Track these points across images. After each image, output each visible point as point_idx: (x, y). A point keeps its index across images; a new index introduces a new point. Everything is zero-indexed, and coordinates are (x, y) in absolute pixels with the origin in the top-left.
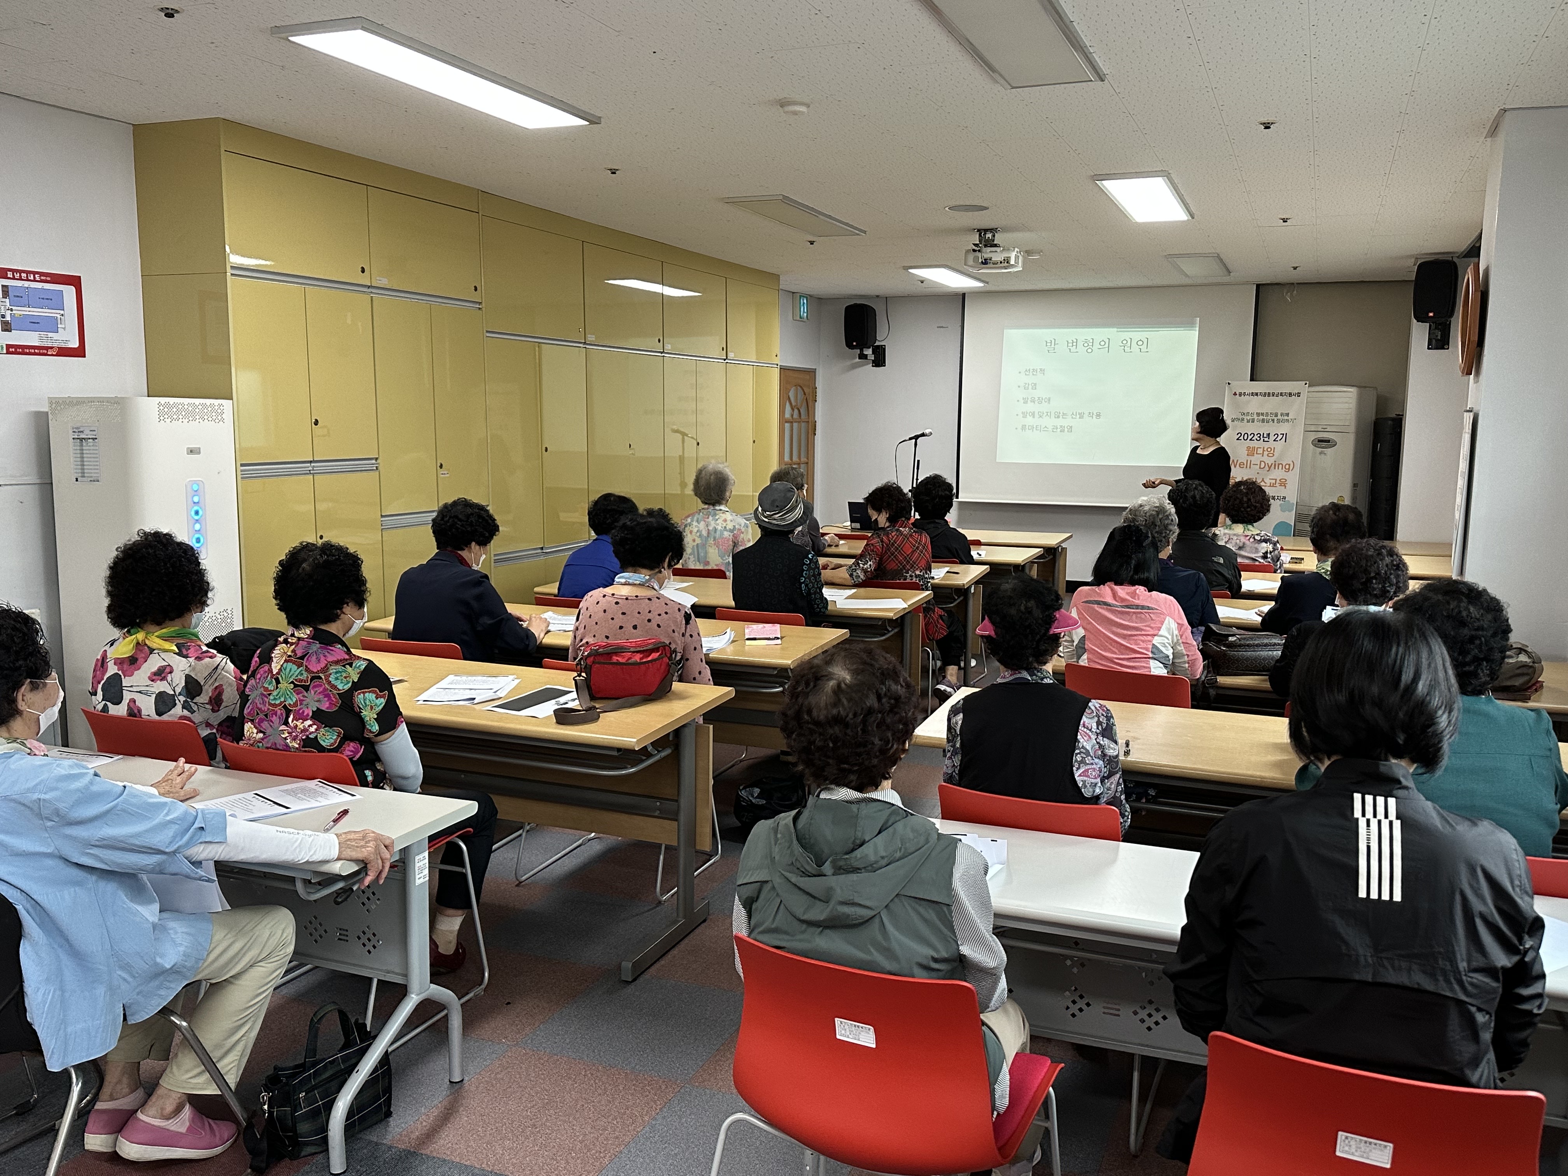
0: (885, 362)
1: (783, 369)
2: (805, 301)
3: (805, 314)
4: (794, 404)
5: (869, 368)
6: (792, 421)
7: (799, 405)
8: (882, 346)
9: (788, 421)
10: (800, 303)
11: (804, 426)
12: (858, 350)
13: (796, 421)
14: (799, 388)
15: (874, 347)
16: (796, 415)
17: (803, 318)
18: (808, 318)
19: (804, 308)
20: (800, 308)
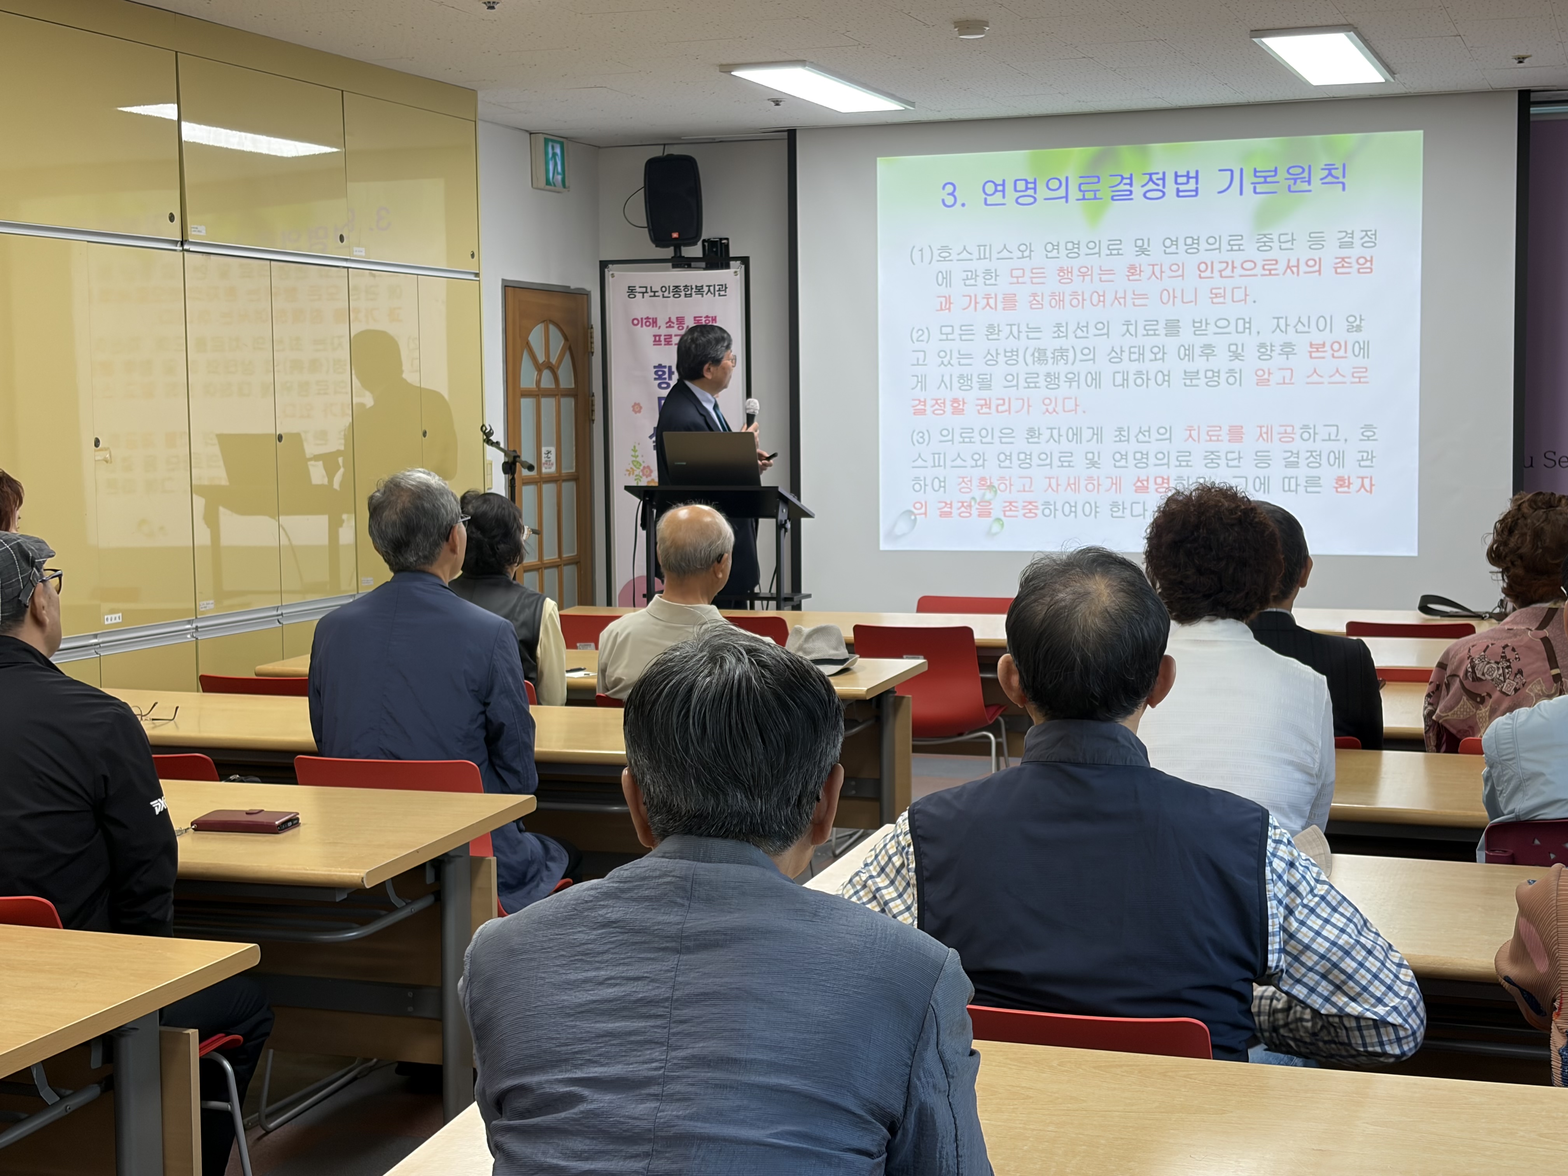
1: (508, 287)
2: (558, 151)
3: (559, 177)
4: (541, 359)
6: (537, 394)
7: (554, 361)
8: (721, 239)
9: (527, 394)
10: (546, 153)
11: (568, 404)
12: (672, 248)
13: (548, 394)
14: (552, 328)
15: (704, 241)
16: (547, 381)
17: (555, 185)
18: (567, 184)
19: (555, 165)
20: (547, 164)
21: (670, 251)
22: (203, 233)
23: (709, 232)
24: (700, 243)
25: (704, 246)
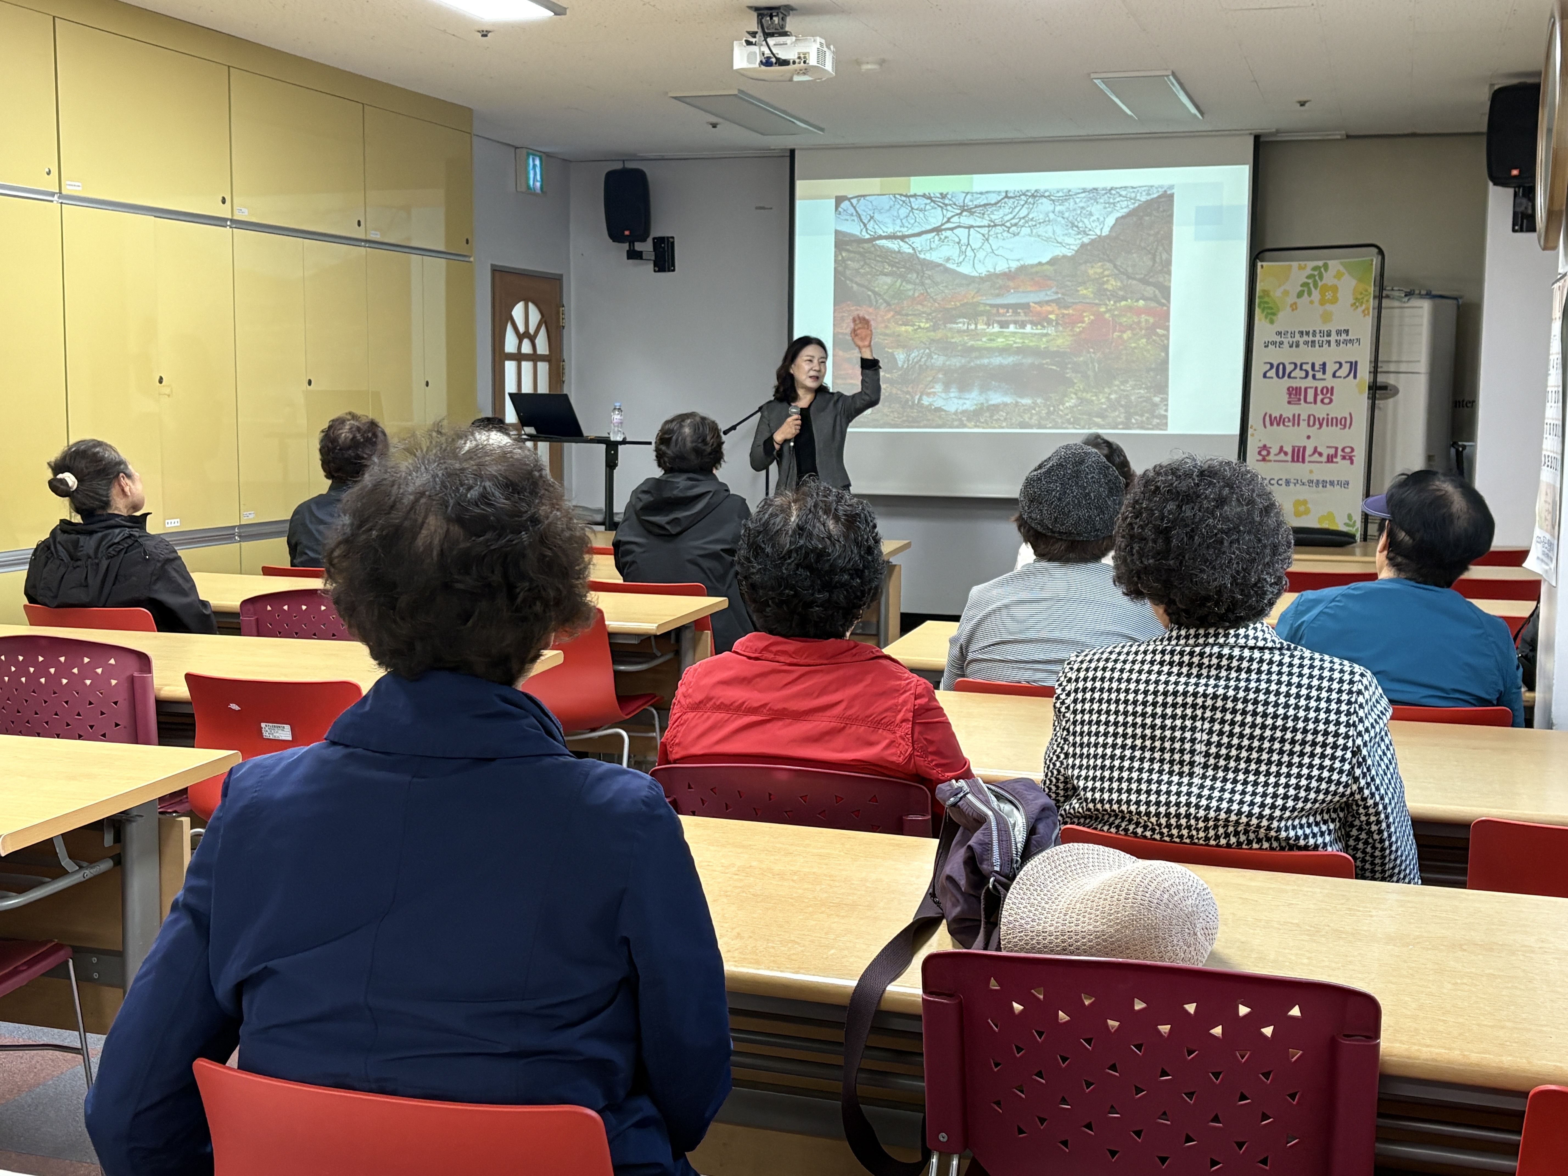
0: (673, 265)
1: (496, 271)
2: (538, 162)
3: (538, 184)
4: (522, 329)
5: (647, 274)
6: (519, 357)
7: (532, 331)
8: (668, 238)
9: (511, 357)
10: (527, 165)
11: (543, 367)
12: (627, 244)
13: (527, 357)
14: (530, 305)
15: (654, 239)
16: (526, 348)
17: (534, 191)
18: (544, 190)
19: (535, 174)
20: (528, 172)
21: (626, 246)
23: (658, 231)
24: (650, 241)
25: (654, 243)
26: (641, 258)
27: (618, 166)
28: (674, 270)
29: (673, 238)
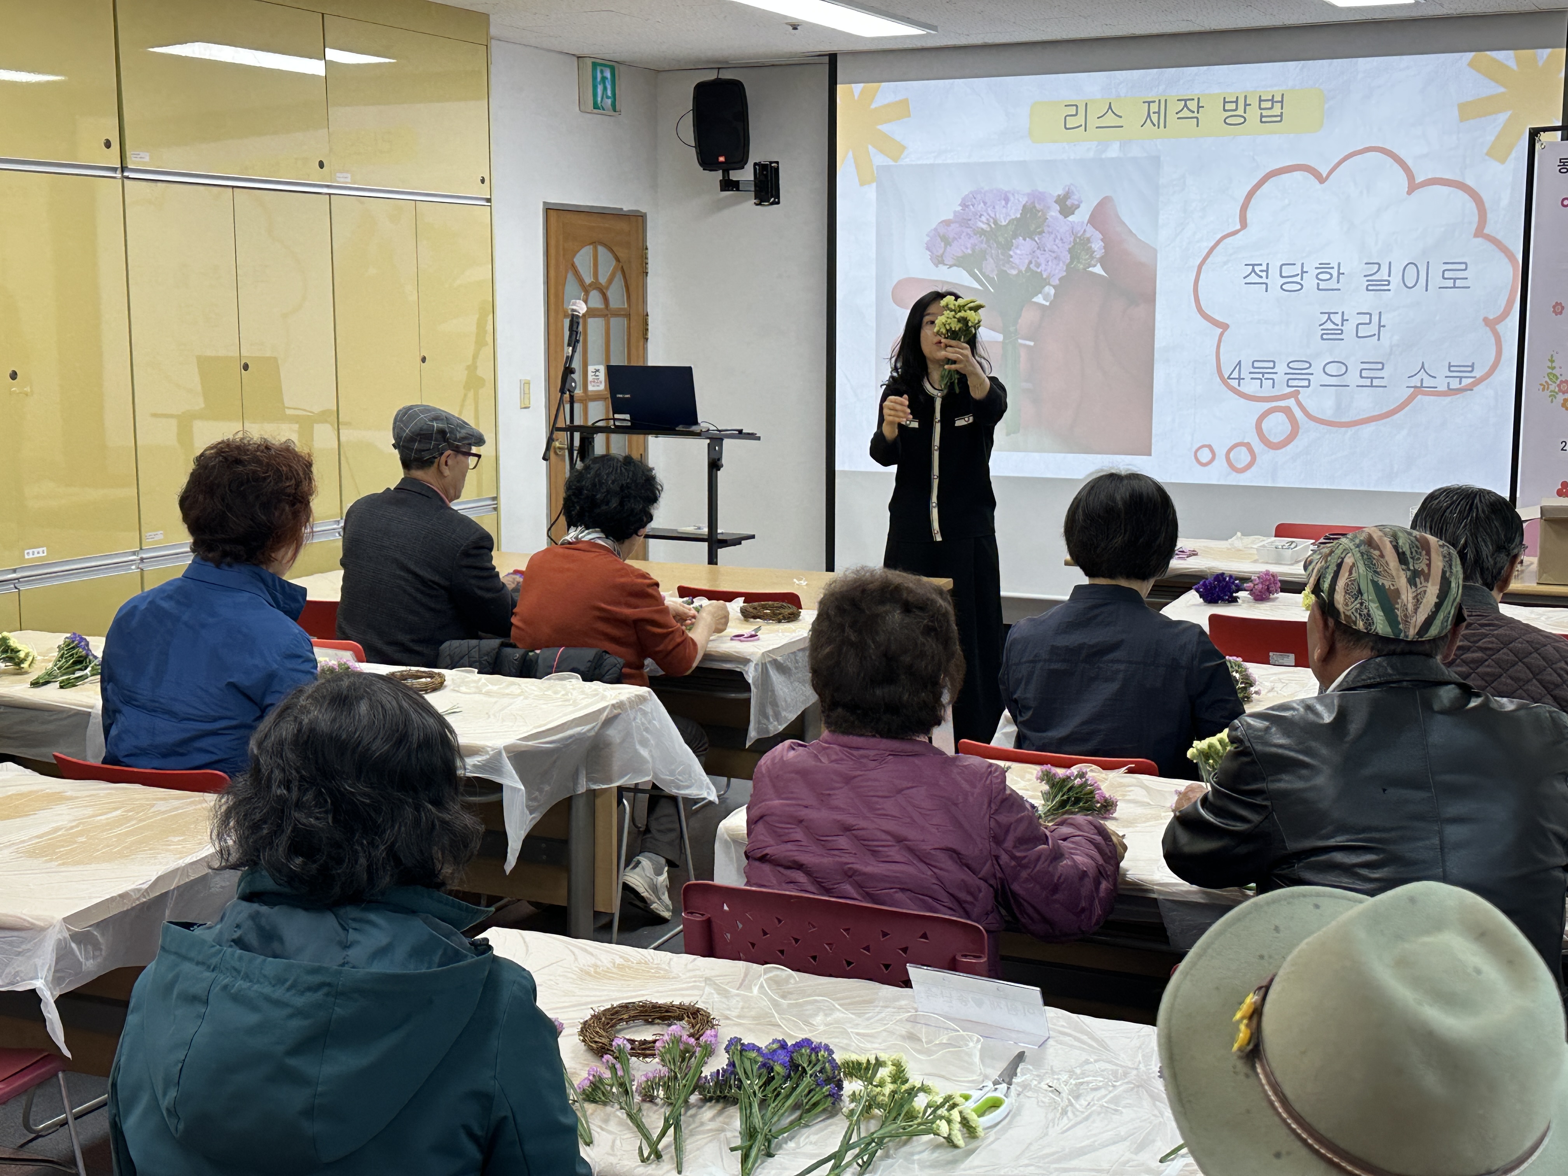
0: (778, 196)
1: (551, 210)
3: (609, 101)
4: (588, 280)
5: (748, 205)
7: (603, 280)
8: (771, 163)
11: (618, 324)
12: (721, 172)
13: (596, 314)
14: (601, 249)
15: (755, 164)
16: (595, 302)
17: (604, 109)
18: (617, 108)
19: (605, 89)
20: (595, 88)
21: (719, 175)
22: (147, 159)
23: (757, 154)
24: (749, 167)
25: (754, 170)
26: (738, 190)
27: (711, 76)
28: (778, 203)
29: (777, 163)
